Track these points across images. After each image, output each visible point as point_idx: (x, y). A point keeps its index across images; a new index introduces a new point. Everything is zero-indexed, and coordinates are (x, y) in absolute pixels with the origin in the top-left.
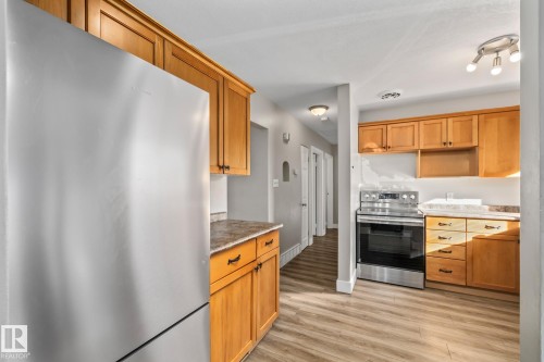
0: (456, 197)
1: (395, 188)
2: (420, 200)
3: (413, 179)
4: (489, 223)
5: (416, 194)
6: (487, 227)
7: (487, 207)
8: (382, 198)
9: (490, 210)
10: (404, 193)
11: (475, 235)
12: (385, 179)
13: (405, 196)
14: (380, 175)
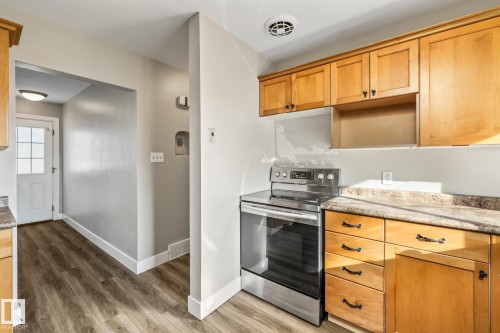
2: (342, 181)
4: (425, 231)
5: (336, 173)
6: (419, 237)
8: (294, 177)
11: (401, 250)
12: (302, 151)
13: (321, 176)
14: (296, 145)
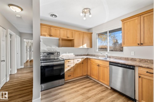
0: (69, 53)
1: (52, 51)
2: (60, 54)
3: (58, 48)
5: (59, 52)
7: (74, 55)
8: (48, 54)
9: (75, 56)
10: (56, 52)
14: (47, 45)
